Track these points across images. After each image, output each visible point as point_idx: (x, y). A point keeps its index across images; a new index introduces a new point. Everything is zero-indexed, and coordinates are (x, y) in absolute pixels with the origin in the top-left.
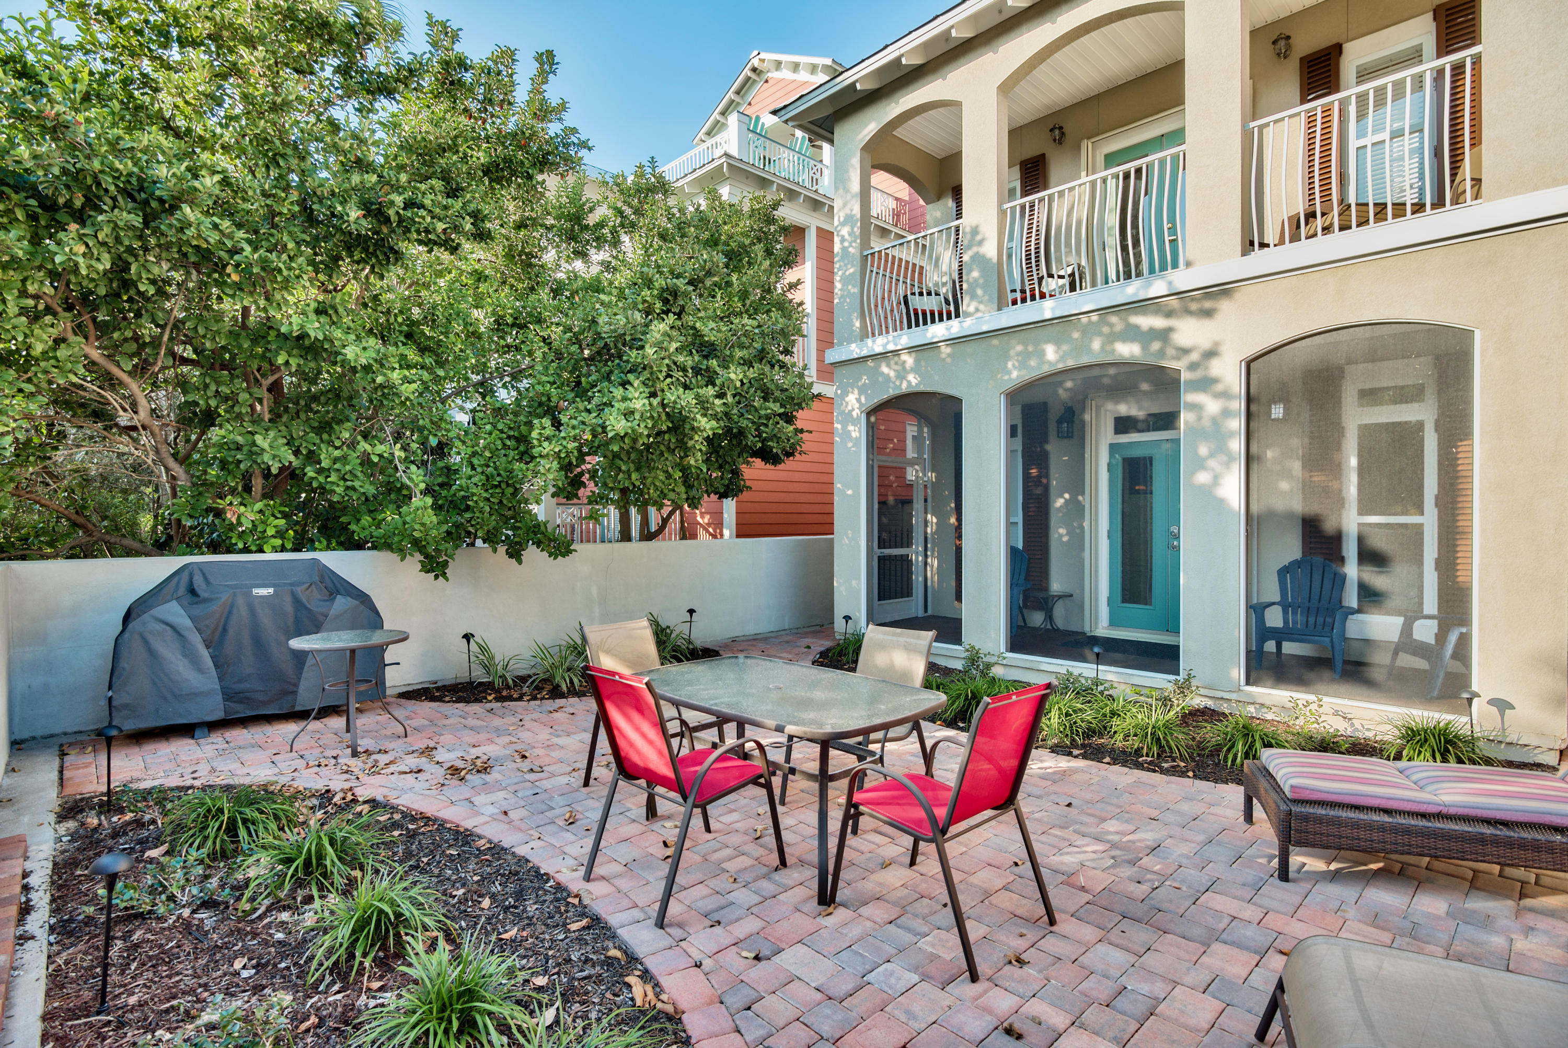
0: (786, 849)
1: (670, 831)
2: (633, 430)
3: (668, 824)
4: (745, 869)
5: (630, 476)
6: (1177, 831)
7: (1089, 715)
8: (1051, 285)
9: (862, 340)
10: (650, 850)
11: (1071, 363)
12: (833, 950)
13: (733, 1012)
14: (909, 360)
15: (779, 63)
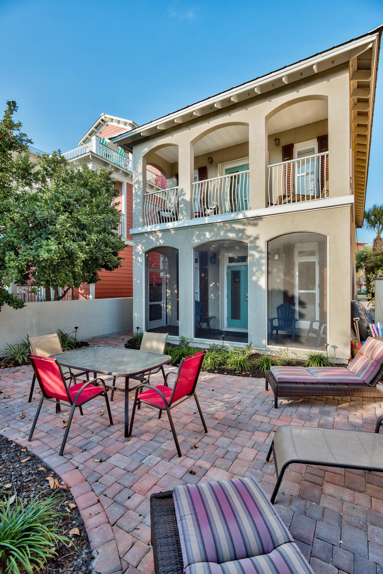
0: (113, 418)
1: (66, 416)
2: (51, 258)
3: (65, 414)
4: (97, 427)
5: (50, 276)
6: (246, 395)
7: (220, 358)
8: (208, 211)
9: (143, 226)
10: (58, 425)
11: (214, 239)
12: (130, 454)
13: (91, 484)
14: (160, 235)
15: (112, 119)
